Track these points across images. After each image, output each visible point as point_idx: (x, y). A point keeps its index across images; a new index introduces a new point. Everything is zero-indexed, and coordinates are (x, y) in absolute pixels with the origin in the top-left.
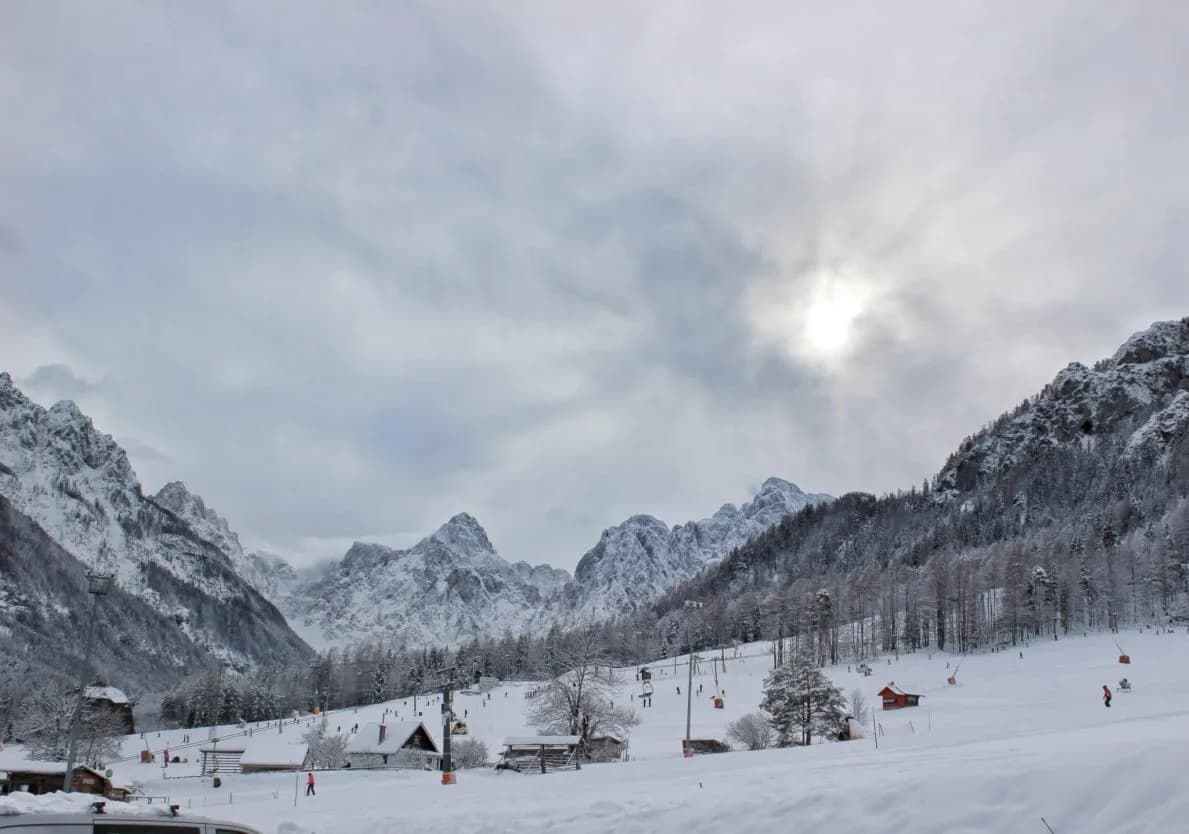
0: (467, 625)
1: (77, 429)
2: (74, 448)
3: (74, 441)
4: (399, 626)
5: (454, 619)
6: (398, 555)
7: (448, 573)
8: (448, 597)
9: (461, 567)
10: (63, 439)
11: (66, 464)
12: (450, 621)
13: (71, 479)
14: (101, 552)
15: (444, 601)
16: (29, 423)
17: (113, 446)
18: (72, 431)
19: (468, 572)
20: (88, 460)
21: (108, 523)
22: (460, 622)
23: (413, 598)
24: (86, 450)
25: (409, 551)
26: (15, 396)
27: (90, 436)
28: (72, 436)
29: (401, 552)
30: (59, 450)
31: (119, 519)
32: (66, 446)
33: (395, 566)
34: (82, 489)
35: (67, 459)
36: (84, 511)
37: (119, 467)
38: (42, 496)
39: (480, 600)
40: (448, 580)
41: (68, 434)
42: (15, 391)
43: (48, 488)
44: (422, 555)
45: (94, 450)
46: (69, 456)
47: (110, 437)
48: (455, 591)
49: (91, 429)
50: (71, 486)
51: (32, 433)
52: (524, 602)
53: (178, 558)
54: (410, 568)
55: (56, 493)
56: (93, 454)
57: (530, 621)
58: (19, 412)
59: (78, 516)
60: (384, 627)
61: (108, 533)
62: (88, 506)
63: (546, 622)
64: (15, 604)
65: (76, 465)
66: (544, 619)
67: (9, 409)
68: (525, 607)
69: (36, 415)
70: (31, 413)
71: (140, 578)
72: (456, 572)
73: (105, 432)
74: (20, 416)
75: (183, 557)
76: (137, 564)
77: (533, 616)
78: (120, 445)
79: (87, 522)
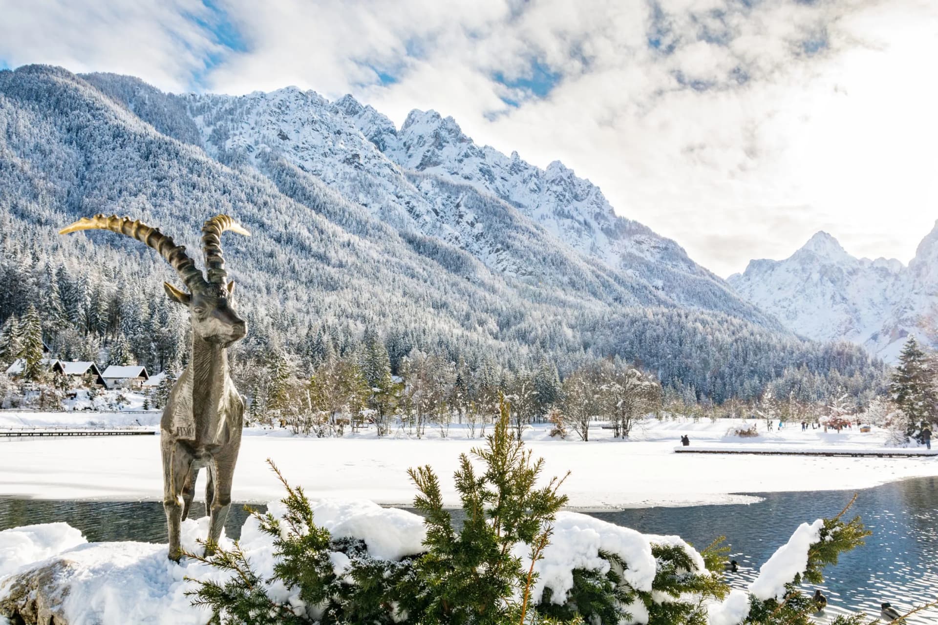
0: (838, 298)
1: (566, 178)
2: (565, 190)
3: (564, 186)
4: (789, 305)
5: (828, 296)
6: (780, 263)
7: (818, 268)
8: (821, 283)
9: (827, 263)
10: (557, 185)
11: (561, 201)
12: (826, 297)
13: (566, 210)
14: (592, 249)
15: (819, 285)
16: (533, 178)
17: (590, 186)
18: (562, 179)
19: (833, 266)
20: (576, 197)
21: (594, 232)
22: (833, 297)
23: (796, 287)
24: (574, 191)
25: (787, 260)
26: (523, 165)
27: (575, 182)
28: (563, 182)
29: (782, 261)
30: (555, 192)
31: (602, 229)
32: (559, 189)
33: (780, 271)
34: (575, 214)
35: (561, 198)
36: (576, 225)
37: (597, 198)
38: (547, 220)
39: (845, 281)
40: (820, 272)
41: (560, 182)
42: (522, 162)
43: (550, 214)
44: (797, 260)
45: (579, 191)
46: (562, 195)
47: (587, 180)
48: (825, 278)
49: (574, 177)
50: (566, 212)
51: (536, 184)
52: (878, 278)
53: (648, 250)
54: (790, 270)
55: (557, 217)
56: (578, 193)
57: (885, 290)
58: (526, 174)
59: (573, 228)
60: (779, 307)
61: (595, 238)
62: (580, 223)
63: (898, 289)
64: (524, 274)
65: (568, 201)
66: (895, 288)
67: (520, 173)
68: (879, 281)
69: (537, 173)
70: (534, 173)
71: (623, 263)
72: (824, 266)
73: (584, 178)
74: (526, 176)
75: (652, 249)
76: (619, 255)
77: (887, 287)
78: (595, 185)
79: (579, 232)
